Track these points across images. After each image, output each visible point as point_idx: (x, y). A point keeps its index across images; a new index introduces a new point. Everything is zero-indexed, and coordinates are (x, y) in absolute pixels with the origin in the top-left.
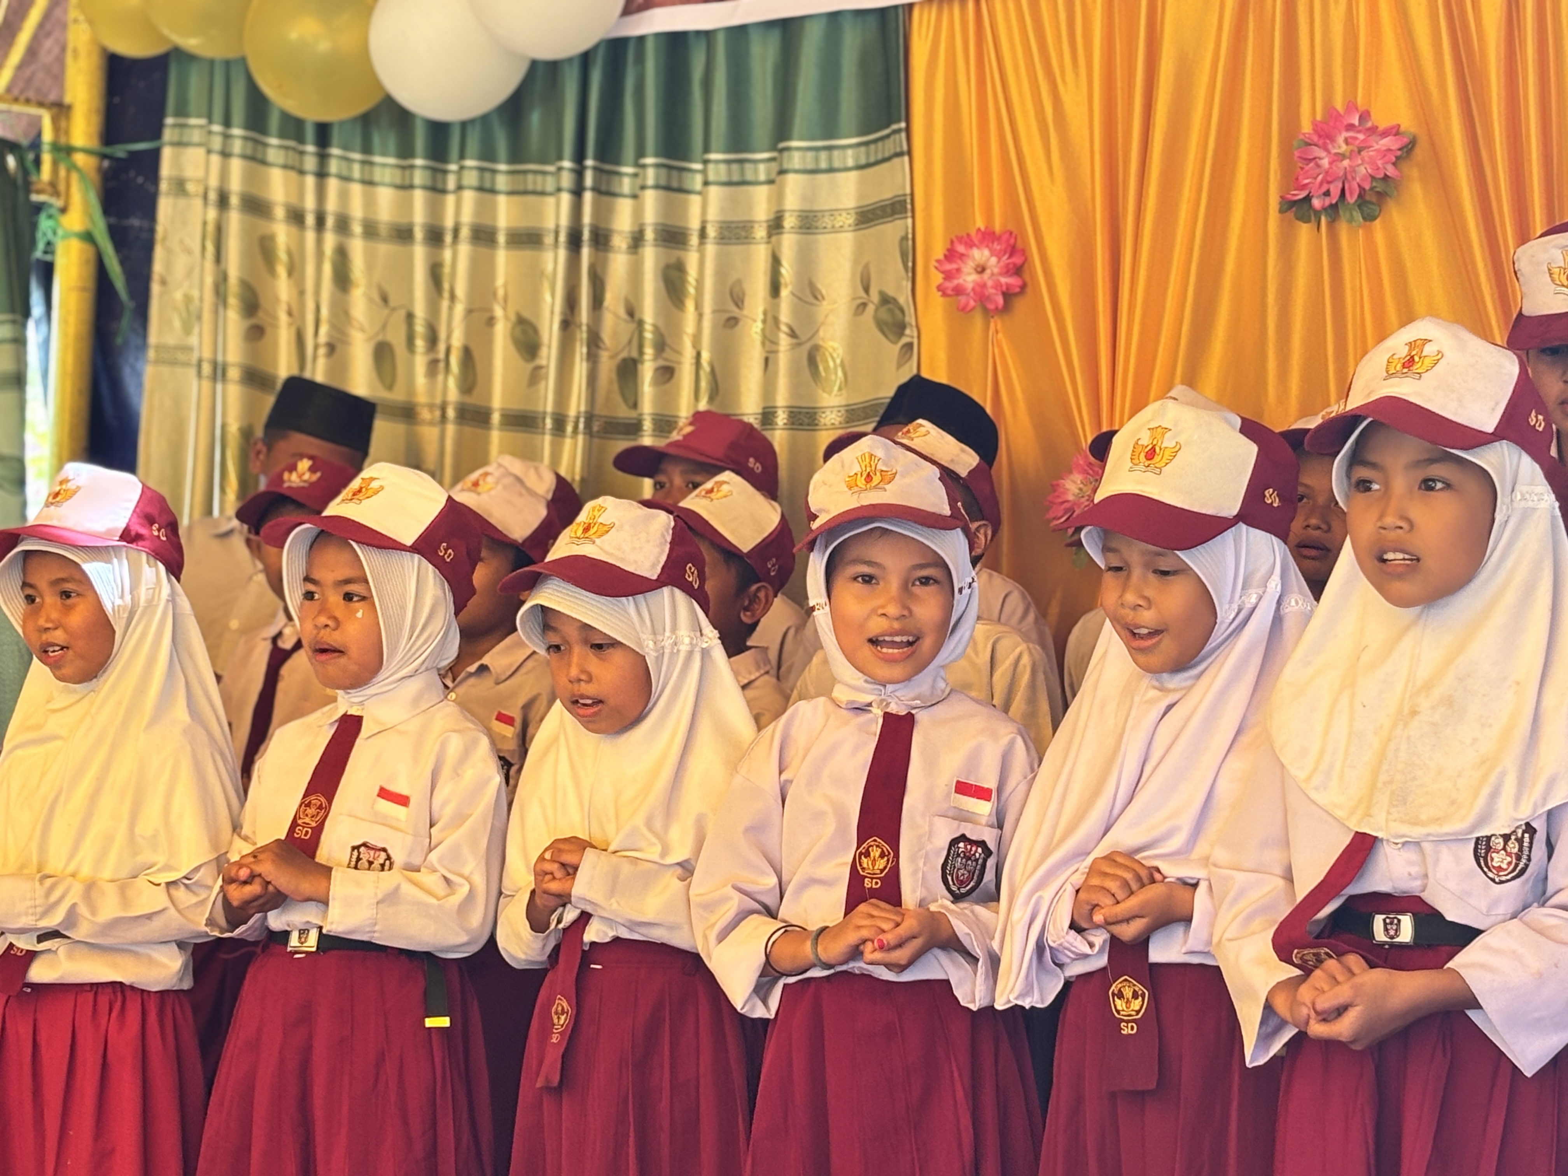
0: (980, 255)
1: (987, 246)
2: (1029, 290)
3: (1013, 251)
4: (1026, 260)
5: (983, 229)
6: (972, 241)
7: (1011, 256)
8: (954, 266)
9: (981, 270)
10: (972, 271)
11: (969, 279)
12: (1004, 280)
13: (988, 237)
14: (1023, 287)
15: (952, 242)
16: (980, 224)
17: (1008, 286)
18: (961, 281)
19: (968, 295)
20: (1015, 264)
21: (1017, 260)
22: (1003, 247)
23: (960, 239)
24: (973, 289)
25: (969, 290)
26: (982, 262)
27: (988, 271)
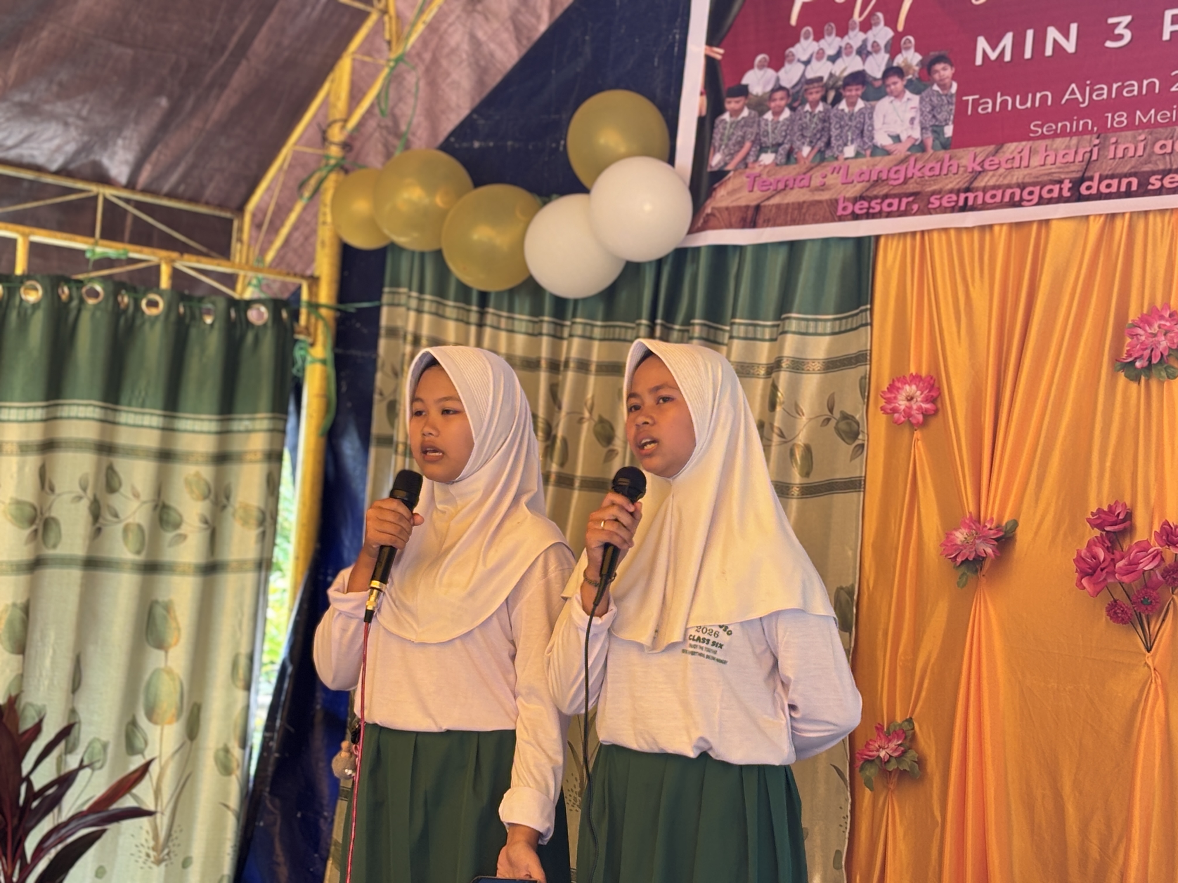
0: (910, 389)
1: (915, 384)
2: (940, 413)
3: (932, 387)
4: (940, 394)
5: (914, 374)
6: (906, 380)
7: (929, 392)
8: (893, 395)
9: (910, 399)
10: (904, 398)
11: (902, 404)
12: (925, 406)
13: (916, 379)
14: (936, 411)
15: (893, 381)
16: (913, 370)
17: (927, 410)
18: (897, 405)
19: (901, 413)
20: (932, 396)
21: (934, 394)
22: (926, 384)
23: (899, 380)
24: (904, 410)
25: (902, 410)
26: (911, 394)
27: (915, 400)
